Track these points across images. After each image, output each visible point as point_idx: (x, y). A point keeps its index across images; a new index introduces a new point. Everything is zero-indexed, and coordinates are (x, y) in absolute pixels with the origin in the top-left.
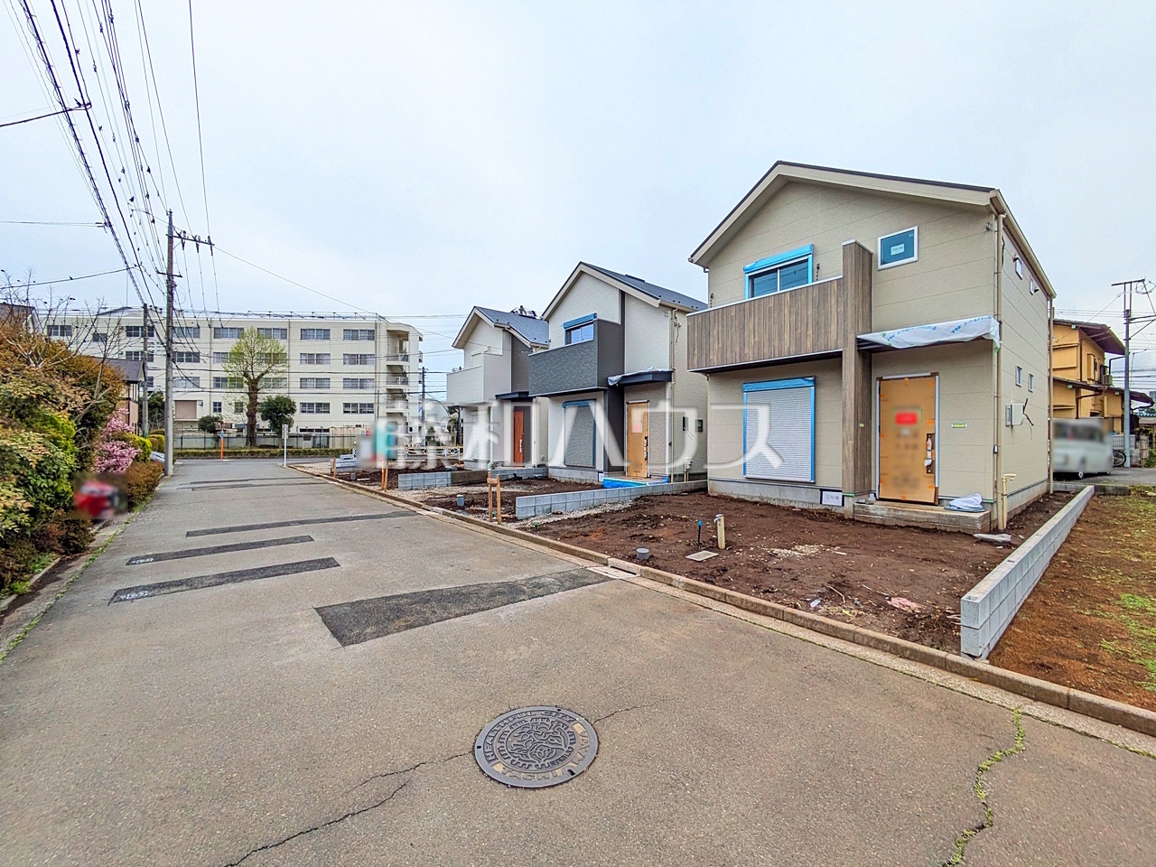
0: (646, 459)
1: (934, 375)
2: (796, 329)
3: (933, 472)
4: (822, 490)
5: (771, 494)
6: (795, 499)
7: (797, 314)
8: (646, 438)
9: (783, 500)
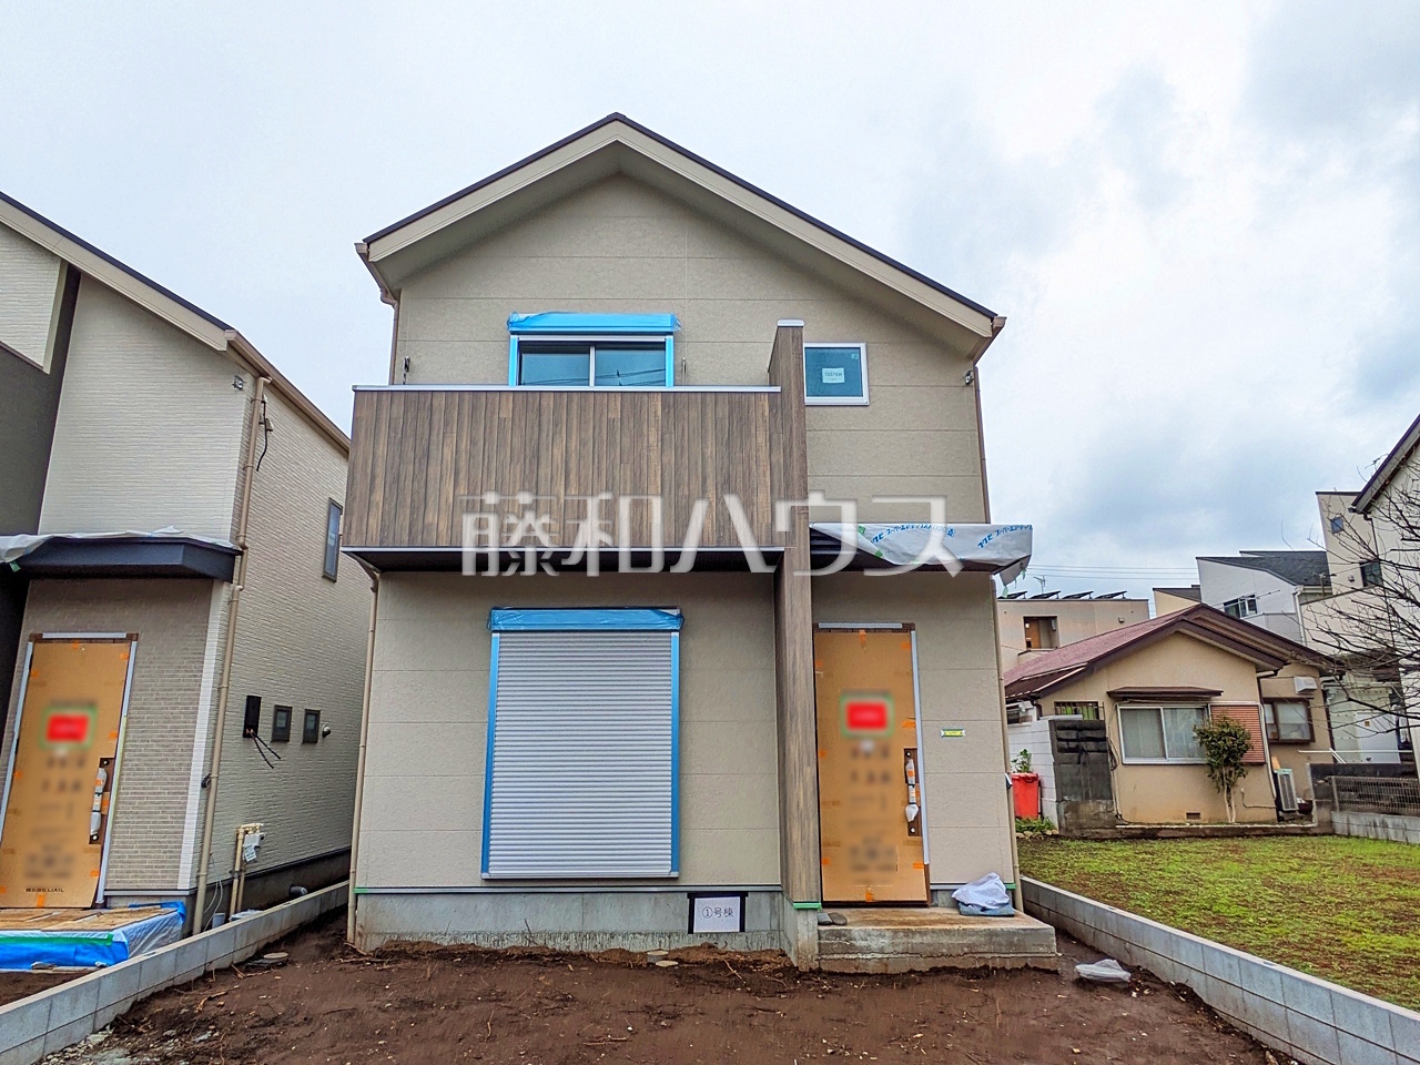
0: (97, 838)
1: (908, 628)
2: (678, 486)
3: (919, 833)
4: (692, 896)
5: (555, 922)
6: (624, 928)
7: (680, 451)
8: (106, 763)
9: (592, 936)
